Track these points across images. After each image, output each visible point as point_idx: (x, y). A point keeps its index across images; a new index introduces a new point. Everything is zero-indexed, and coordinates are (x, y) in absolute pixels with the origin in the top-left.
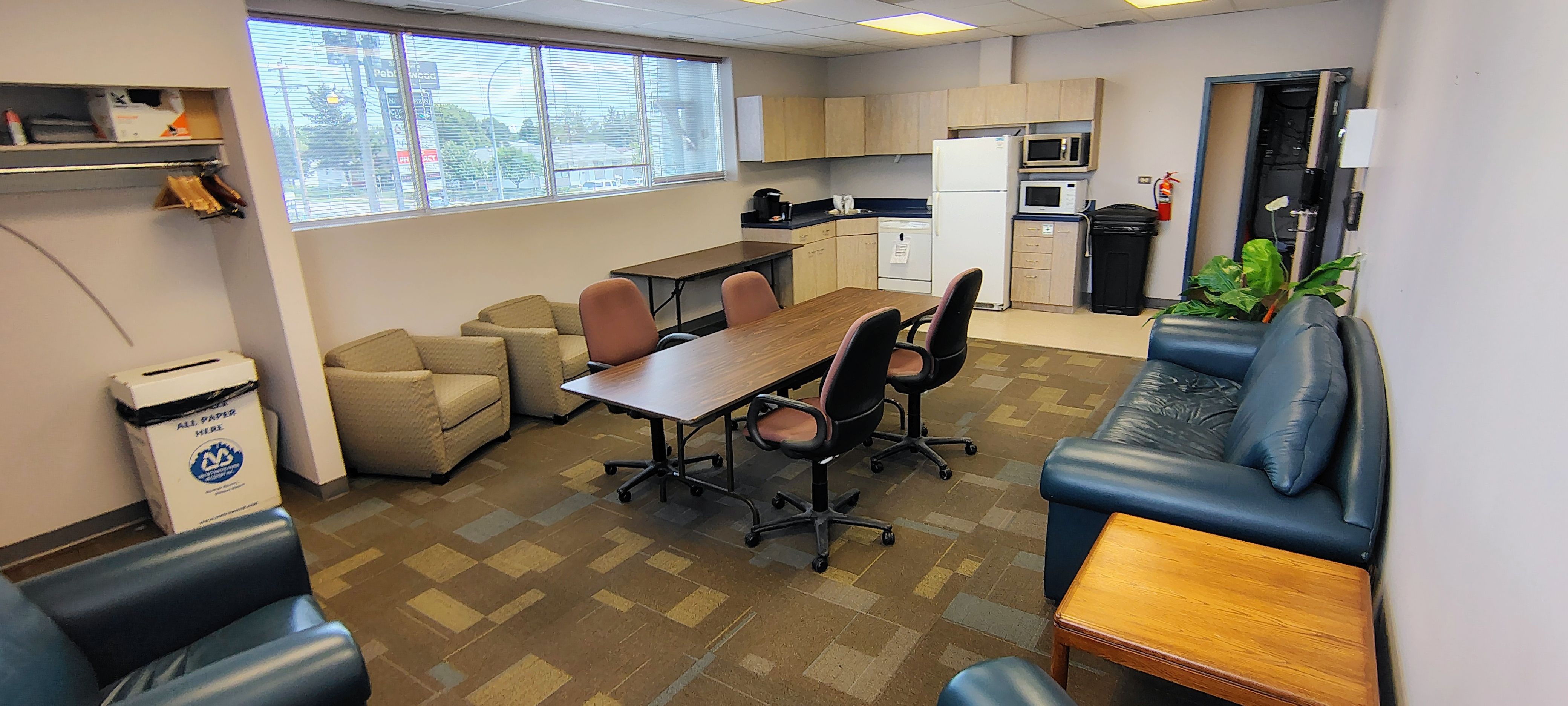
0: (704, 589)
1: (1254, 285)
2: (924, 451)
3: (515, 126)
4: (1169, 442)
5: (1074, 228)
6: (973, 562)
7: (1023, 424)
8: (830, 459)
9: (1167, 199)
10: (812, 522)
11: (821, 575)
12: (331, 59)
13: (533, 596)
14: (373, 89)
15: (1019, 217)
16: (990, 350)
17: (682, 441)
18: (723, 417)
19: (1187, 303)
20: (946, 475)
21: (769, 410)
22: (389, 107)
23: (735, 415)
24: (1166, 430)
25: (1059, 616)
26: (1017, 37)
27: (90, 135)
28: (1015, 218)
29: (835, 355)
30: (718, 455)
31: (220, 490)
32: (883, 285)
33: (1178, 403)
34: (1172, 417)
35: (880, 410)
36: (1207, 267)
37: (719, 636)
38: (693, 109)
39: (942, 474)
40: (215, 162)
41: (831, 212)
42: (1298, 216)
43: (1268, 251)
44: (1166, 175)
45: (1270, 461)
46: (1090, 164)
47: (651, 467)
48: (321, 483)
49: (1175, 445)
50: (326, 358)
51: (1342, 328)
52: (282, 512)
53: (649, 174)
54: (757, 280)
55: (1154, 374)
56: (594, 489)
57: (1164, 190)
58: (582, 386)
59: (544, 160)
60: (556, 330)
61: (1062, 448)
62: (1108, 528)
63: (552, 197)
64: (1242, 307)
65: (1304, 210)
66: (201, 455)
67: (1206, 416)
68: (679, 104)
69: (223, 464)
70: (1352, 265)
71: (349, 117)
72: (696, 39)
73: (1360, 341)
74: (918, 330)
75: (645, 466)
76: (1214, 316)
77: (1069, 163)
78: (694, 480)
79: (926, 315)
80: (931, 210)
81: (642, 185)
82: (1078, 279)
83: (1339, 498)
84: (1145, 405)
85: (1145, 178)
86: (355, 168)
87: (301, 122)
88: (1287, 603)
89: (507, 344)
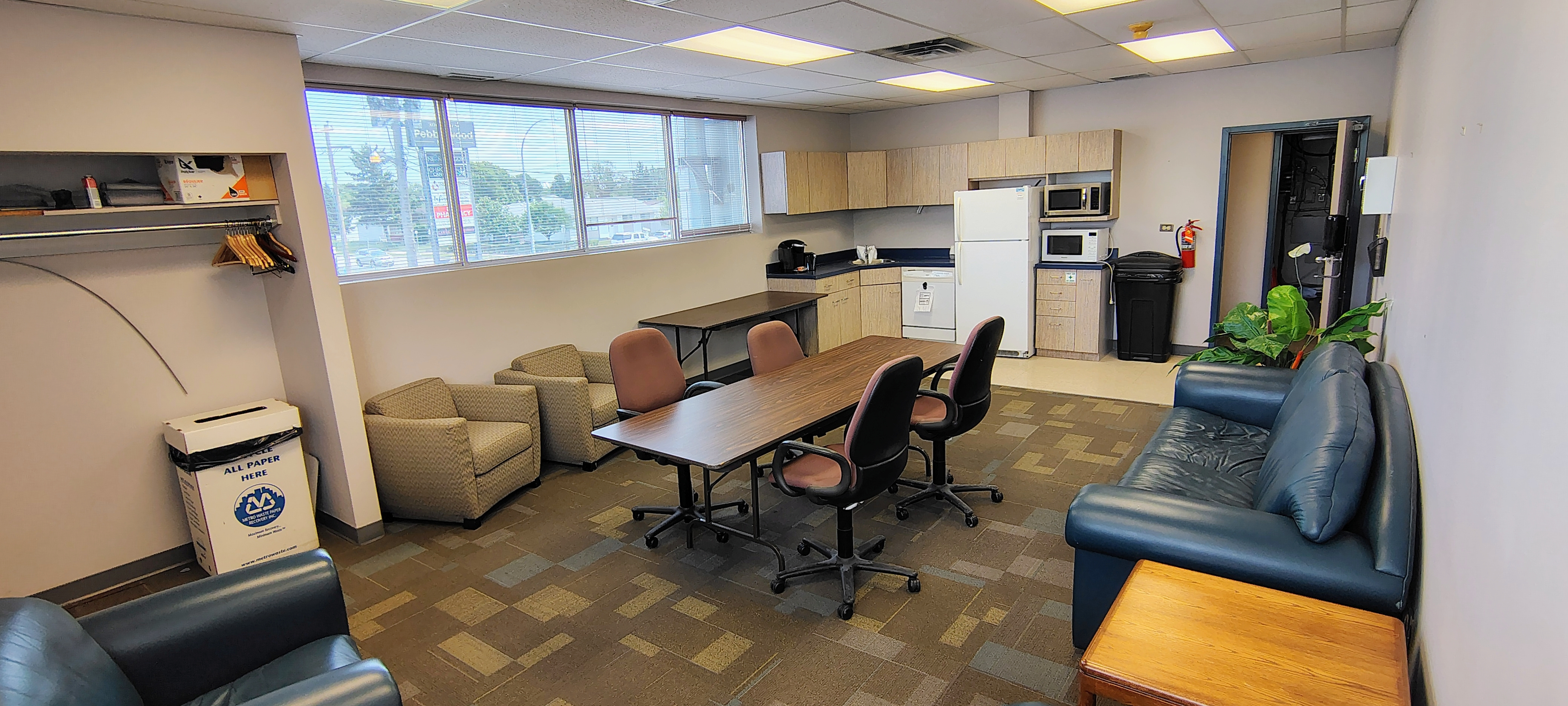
0: (729, 635)
1: (1280, 331)
2: (949, 498)
3: (547, 182)
4: (1197, 490)
5: (1096, 277)
6: (1000, 610)
7: (1050, 471)
8: (855, 505)
9: (1190, 247)
10: (838, 569)
11: (847, 622)
12: (375, 122)
13: (561, 640)
14: (414, 148)
15: (1041, 265)
16: (1015, 398)
17: (708, 487)
18: (749, 463)
19: (1213, 349)
20: (972, 522)
21: (795, 457)
22: (428, 165)
23: (761, 461)
24: (1193, 477)
25: (1084, 663)
26: (1033, 91)
27: (159, 198)
28: (1036, 267)
29: (858, 402)
30: (744, 502)
31: (262, 534)
32: (908, 333)
33: (1205, 450)
34: (1200, 464)
35: (905, 456)
36: (1232, 314)
37: (745, 682)
38: (719, 164)
39: (968, 522)
40: (271, 221)
41: (854, 262)
42: (1324, 262)
43: (1293, 297)
44: (1188, 222)
45: (1296, 508)
46: (1111, 214)
47: (678, 513)
48: (357, 527)
49: (1202, 493)
50: (366, 405)
51: (1369, 374)
52: (323, 553)
53: (677, 227)
54: (783, 328)
55: (1181, 421)
56: (624, 535)
57: (1186, 237)
58: (612, 432)
59: (576, 215)
60: (586, 379)
61: (1086, 494)
62: (1134, 575)
63: (584, 250)
64: (1268, 353)
65: (1329, 256)
66: (245, 499)
67: (1235, 463)
68: (706, 160)
69: (265, 508)
70: (1379, 312)
71: (389, 175)
72: (722, 99)
73: (1388, 387)
74: (941, 377)
75: (672, 512)
76: (1241, 362)
77: (1089, 212)
78: (720, 526)
79: (946, 363)
80: (954, 259)
81: (670, 237)
82: (1103, 325)
83: (1369, 545)
84: (1172, 452)
85: (1167, 226)
86: (395, 223)
87: (344, 180)
88: (1318, 652)
89: (538, 391)
